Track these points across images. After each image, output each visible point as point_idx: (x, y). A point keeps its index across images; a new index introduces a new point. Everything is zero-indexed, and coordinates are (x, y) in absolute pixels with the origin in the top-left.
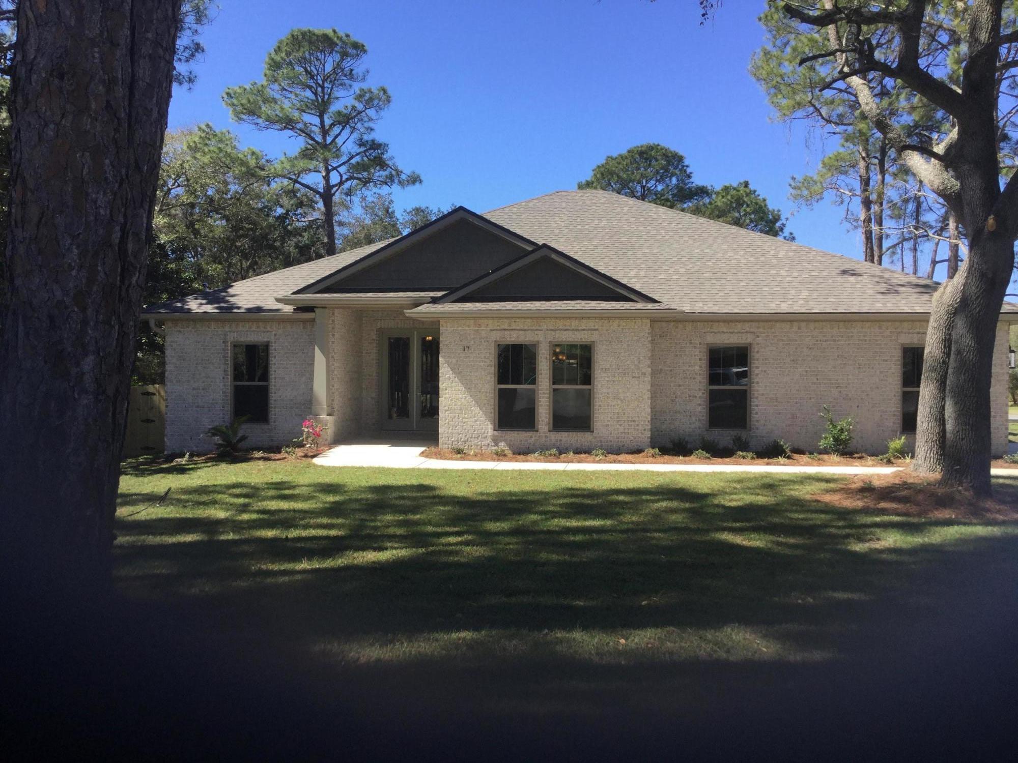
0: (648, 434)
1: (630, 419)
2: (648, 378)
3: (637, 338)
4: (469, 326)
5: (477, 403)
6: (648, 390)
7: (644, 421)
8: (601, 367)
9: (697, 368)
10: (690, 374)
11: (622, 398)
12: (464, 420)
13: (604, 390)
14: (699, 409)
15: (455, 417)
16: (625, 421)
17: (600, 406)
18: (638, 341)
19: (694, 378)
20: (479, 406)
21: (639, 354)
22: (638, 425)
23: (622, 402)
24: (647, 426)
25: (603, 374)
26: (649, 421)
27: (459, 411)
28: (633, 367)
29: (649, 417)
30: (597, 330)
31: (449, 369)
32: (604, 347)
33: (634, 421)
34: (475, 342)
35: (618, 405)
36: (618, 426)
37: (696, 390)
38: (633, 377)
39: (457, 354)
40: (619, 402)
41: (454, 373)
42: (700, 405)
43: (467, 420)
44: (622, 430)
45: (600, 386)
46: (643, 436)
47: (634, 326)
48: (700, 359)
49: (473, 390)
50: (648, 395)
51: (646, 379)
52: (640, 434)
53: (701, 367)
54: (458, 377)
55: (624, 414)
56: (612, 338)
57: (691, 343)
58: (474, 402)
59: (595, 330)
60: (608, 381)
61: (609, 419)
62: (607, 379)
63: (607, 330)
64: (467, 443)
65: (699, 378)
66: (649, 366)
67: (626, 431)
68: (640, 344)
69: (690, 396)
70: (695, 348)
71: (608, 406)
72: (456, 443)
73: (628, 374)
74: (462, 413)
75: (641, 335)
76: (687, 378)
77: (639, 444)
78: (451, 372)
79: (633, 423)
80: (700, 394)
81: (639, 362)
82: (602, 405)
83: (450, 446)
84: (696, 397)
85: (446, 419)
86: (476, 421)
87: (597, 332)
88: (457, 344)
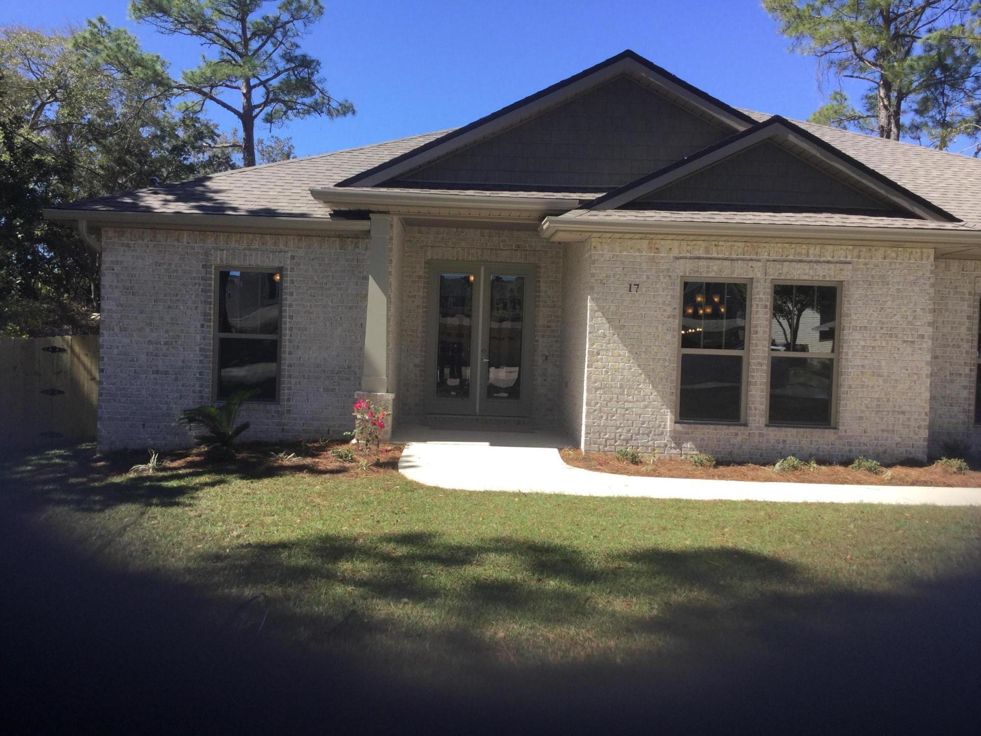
0: (925, 434)
1: (897, 409)
2: (927, 344)
3: (912, 278)
4: (639, 250)
5: (649, 376)
6: (927, 363)
7: (920, 414)
8: (853, 324)
9: (963, 330)
10: (953, 339)
11: (885, 374)
12: (627, 405)
13: (858, 362)
14: (965, 394)
15: (611, 399)
16: (888, 412)
17: (850, 387)
18: (914, 283)
19: (959, 347)
20: (652, 383)
21: (916, 304)
22: (909, 419)
23: (885, 381)
24: (924, 420)
25: (857, 336)
26: (926, 414)
27: (617, 391)
28: (904, 326)
29: (927, 406)
30: (849, 263)
31: (604, 320)
32: (860, 291)
33: (903, 413)
34: (648, 277)
35: (878, 386)
36: (877, 419)
37: (960, 365)
38: (904, 342)
39: (618, 296)
40: (881, 380)
41: (615, 328)
42: (965, 387)
43: (630, 405)
44: (884, 427)
45: (850, 354)
46: (916, 437)
47: (910, 259)
48: (969, 317)
49: (643, 356)
50: (927, 370)
51: (925, 345)
52: (912, 433)
53: (969, 329)
54: (618, 335)
55: (888, 400)
56: (873, 277)
57: (956, 293)
58: (643, 376)
59: (846, 263)
60: (864, 347)
61: (863, 408)
62: (862, 343)
63: (865, 264)
64: (631, 443)
65: (966, 346)
66: (930, 324)
67: (890, 428)
68: (917, 289)
69: (951, 374)
70: (963, 300)
71: (863, 386)
72: (612, 442)
73: (896, 337)
74: (622, 394)
75: (920, 273)
76: (949, 345)
77: (909, 449)
78: (607, 325)
79: (901, 416)
80: (967, 371)
81: (915, 318)
82: (853, 386)
83: (601, 447)
84: (960, 375)
85: (597, 403)
86: (646, 407)
87: (850, 267)
88: (618, 280)
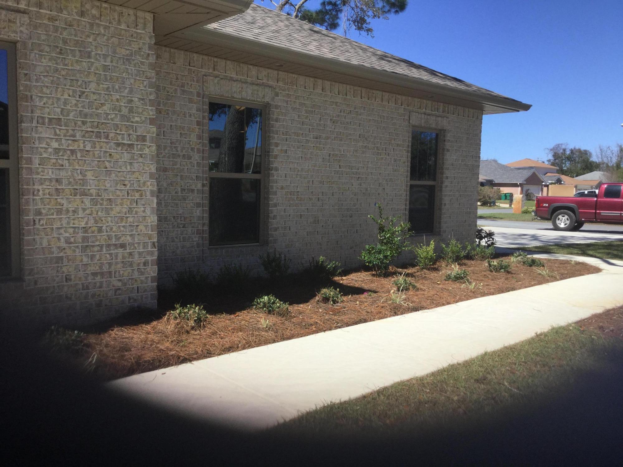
0: (152, 271)
1: (114, 241)
2: (150, 149)
3: (124, 52)
6: (152, 176)
7: (145, 245)
8: (37, 113)
9: (193, 138)
10: (183, 148)
11: (94, 192)
13: (50, 174)
14: (198, 212)
16: (101, 246)
17: (39, 213)
18: (127, 60)
19: (190, 158)
21: (131, 91)
22: (131, 254)
23: (94, 202)
24: (151, 253)
25: (45, 133)
26: (154, 243)
28: (117, 121)
29: (155, 234)
30: (24, 12)
32: (45, 62)
33: (123, 246)
35: (84, 210)
36: (85, 260)
37: (192, 179)
38: (118, 145)
40: (87, 201)
42: (198, 205)
44: (96, 269)
45: (36, 161)
46: (143, 278)
47: (119, 22)
48: (198, 123)
50: (151, 186)
51: (147, 151)
52: (136, 273)
53: (199, 137)
55: (100, 230)
56: (65, 42)
57: (184, 92)
59: (18, 11)
60: (57, 150)
61: (63, 244)
62: (55, 145)
63: (51, 19)
65: (196, 157)
66: (152, 121)
67: (105, 269)
68: (131, 69)
69: (183, 190)
70: (191, 101)
71: (59, 212)
73: (107, 137)
75: (135, 47)
76: (179, 156)
77: (134, 295)
79: (121, 250)
80: (199, 186)
81: (131, 110)
82: (44, 211)
84: (193, 191)
87: (26, 19)
